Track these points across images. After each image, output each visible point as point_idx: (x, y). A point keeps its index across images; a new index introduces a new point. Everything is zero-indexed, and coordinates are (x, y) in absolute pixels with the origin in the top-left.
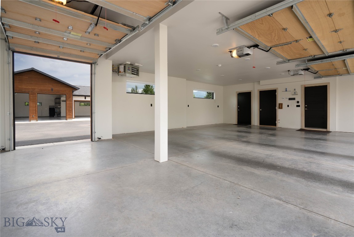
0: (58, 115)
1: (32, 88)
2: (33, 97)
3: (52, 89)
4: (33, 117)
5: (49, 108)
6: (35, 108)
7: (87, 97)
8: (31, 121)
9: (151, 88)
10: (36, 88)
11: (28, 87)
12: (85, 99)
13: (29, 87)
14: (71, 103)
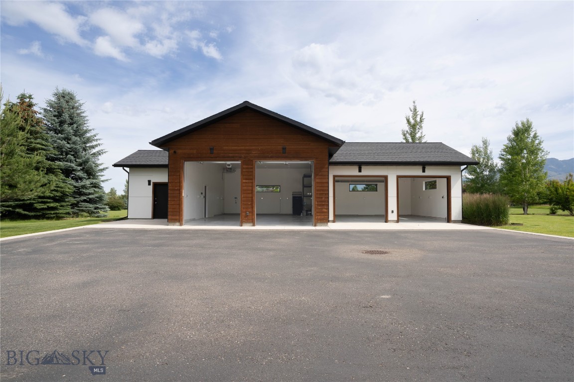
0: (307, 211)
1: (247, 148)
2: (247, 168)
3: (284, 149)
4: (247, 216)
5: (293, 197)
6: (250, 195)
7: (363, 168)
8: (243, 224)
9: (533, 142)
10: (253, 147)
11: (239, 148)
12: (360, 171)
13: (242, 148)
14: (325, 181)
